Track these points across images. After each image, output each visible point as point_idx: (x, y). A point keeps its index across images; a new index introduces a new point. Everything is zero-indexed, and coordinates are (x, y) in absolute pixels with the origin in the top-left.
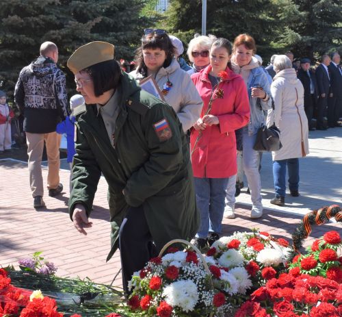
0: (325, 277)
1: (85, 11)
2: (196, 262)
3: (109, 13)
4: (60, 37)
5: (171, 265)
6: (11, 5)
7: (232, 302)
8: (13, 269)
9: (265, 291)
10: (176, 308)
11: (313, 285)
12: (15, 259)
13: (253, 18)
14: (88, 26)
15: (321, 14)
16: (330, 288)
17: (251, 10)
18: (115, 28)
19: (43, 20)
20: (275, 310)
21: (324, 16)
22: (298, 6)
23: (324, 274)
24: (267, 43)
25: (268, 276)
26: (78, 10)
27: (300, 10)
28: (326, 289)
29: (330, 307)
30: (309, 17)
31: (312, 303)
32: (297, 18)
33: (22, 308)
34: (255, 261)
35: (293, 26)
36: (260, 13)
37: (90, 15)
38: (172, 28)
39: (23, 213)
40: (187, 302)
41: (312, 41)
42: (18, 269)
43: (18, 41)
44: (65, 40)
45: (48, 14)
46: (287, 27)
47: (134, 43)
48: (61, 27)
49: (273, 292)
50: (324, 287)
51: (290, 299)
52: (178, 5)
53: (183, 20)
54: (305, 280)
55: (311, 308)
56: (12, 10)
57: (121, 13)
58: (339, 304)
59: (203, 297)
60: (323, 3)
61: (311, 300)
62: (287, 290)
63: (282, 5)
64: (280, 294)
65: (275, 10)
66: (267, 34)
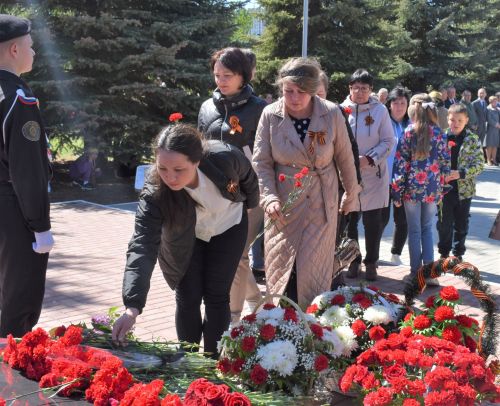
0: (440, 337)
1: (169, 34)
2: (295, 320)
3: (196, 36)
4: (140, 63)
5: (267, 323)
6: (84, 25)
7: (336, 365)
8: (85, 327)
9: (373, 353)
10: (272, 371)
11: (428, 347)
12: (86, 316)
13: (359, 46)
14: (173, 51)
15: (435, 43)
16: (447, 350)
17: (357, 36)
18: (203, 54)
19: (122, 43)
20: (385, 375)
21: (437, 45)
22: (410, 33)
23: (440, 334)
24: (375, 74)
25: (377, 336)
26: (161, 32)
27: (412, 37)
28: (442, 351)
29: (447, 371)
30: (424, 46)
31: (426, 366)
32: (408, 46)
33: (95, 370)
34: (361, 319)
35: (404, 55)
36: (367, 40)
37: (174, 38)
38: (268, 54)
39: (96, 263)
40: (284, 366)
41: (424, 72)
42: (90, 327)
43: (91, 66)
44: (145, 67)
45: (126, 36)
46: (397, 56)
48: (141, 51)
49: (382, 354)
50: (440, 349)
51: (401, 362)
52: (276, 29)
53: (280, 46)
54: (419, 341)
55: (425, 372)
56: (86, 31)
57: (211, 37)
58: (457, 368)
59: (303, 360)
60: (438, 31)
61: (425, 364)
62: (398, 352)
63: (392, 32)
64: (391, 356)
65: (384, 37)
66: (375, 63)
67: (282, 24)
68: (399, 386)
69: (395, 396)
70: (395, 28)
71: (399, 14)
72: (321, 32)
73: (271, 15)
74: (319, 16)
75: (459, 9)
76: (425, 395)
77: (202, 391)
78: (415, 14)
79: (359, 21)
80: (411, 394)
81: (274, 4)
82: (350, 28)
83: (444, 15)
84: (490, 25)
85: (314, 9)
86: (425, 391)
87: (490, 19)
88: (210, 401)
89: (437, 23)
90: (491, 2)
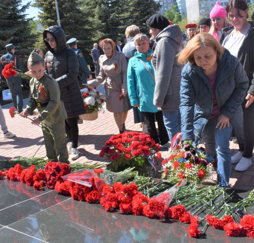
1: (5, 35)
3: (15, 35)
11: (129, 135)
13: (82, 29)
14: (7, 42)
15: (111, 23)
16: (136, 135)
17: (81, 25)
18: (20, 41)
24: (90, 39)
27: (102, 22)
29: (138, 142)
30: (106, 25)
31: (130, 142)
35: (100, 30)
36: (85, 26)
37: (7, 37)
41: (109, 36)
46: (98, 31)
47: (30, 47)
49: (113, 141)
50: (134, 135)
51: (121, 142)
55: (130, 145)
57: (22, 34)
60: (112, 18)
62: (119, 139)
63: (94, 21)
64: (117, 141)
65: (91, 24)
66: (90, 35)
71: (96, 14)
72: (66, 26)
73: (44, 21)
74: (64, 19)
75: (118, 9)
76: (132, 152)
77: (50, 166)
78: (101, 13)
79: (80, 19)
80: (127, 153)
81: (45, 17)
82: (77, 22)
83: (113, 12)
85: (62, 17)
87: (131, 11)
88: (55, 169)
89: (111, 16)
90: (130, 4)
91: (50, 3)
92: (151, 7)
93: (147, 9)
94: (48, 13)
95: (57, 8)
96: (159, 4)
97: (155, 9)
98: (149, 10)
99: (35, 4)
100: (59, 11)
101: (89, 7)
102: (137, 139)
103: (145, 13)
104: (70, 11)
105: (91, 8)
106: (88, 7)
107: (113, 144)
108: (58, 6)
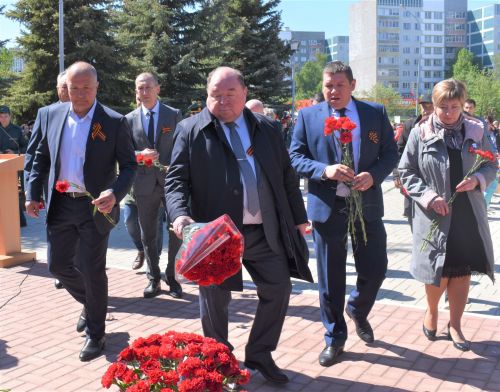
9: (131, 351)
11: (180, 341)
13: (112, 80)
15: (179, 76)
16: (196, 342)
17: (110, 71)
20: (142, 369)
21: (182, 77)
22: (157, 68)
24: (127, 105)
28: (192, 344)
29: (197, 360)
30: (169, 79)
31: (178, 357)
36: (119, 75)
38: (28, 89)
49: (139, 351)
50: (190, 342)
51: (156, 356)
52: (35, 66)
53: (39, 81)
54: (172, 337)
55: (177, 364)
58: (206, 358)
60: (181, 66)
61: (177, 355)
62: (153, 348)
63: (141, 67)
64: (147, 353)
65: (134, 72)
66: (127, 95)
67: (41, 61)
68: (155, 378)
69: (153, 387)
70: (143, 63)
71: (147, 52)
73: (30, 53)
74: (74, 54)
75: (198, 46)
76: (179, 384)
78: (160, 51)
79: (110, 57)
80: (167, 383)
81: (32, 43)
82: (102, 64)
83: (185, 52)
84: (226, 60)
85: (69, 47)
86: (178, 380)
87: (225, 55)
89: (180, 59)
90: (225, 40)
91: (48, 15)
92: (271, 52)
93: (262, 54)
94: (42, 35)
95: (60, 27)
96: (289, 46)
97: (279, 57)
98: (265, 58)
99: (14, 12)
100: (66, 34)
101: (135, 35)
102: (196, 352)
103: (257, 62)
104: (90, 38)
105: (138, 38)
106: (131, 35)
107: (139, 359)
108: (65, 23)
